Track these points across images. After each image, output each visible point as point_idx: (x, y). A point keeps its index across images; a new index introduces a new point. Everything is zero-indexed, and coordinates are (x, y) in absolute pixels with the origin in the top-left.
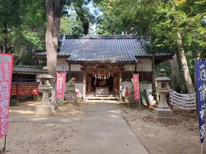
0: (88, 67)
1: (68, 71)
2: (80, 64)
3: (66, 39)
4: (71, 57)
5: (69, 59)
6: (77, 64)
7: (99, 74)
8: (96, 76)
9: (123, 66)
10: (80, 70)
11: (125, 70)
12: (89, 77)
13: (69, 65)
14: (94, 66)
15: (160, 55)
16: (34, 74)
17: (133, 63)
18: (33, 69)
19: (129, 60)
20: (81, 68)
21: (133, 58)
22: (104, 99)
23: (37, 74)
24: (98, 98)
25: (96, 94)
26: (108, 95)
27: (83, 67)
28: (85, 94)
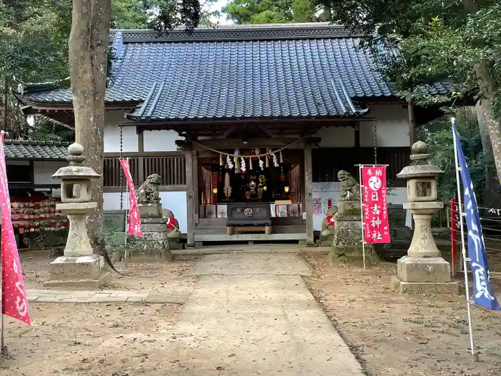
0: (200, 138)
1: (136, 150)
2: (175, 130)
3: (125, 43)
4: (144, 106)
5: (138, 113)
6: (167, 128)
9: (314, 133)
10: (174, 148)
11: (322, 144)
12: (205, 171)
13: (140, 131)
14: (219, 135)
16: (27, 163)
17: (346, 120)
19: (334, 112)
20: (178, 142)
21: (345, 103)
22: (256, 242)
23: (35, 162)
24: (235, 238)
25: (229, 225)
26: (267, 229)
27: (183, 138)
28: (193, 226)
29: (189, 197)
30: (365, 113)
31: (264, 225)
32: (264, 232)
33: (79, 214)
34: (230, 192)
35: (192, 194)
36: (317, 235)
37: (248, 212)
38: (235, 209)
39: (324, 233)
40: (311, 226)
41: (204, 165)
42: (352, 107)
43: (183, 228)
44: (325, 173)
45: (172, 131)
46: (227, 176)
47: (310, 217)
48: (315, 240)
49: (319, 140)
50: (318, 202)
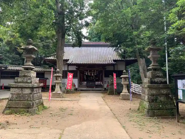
0: (81, 68)
1: (67, 70)
2: (76, 65)
4: (70, 60)
5: (68, 62)
6: (74, 65)
7: (88, 72)
8: (86, 73)
10: (75, 69)
11: (107, 70)
12: (81, 74)
13: (68, 66)
15: (130, 59)
16: (43, 72)
17: (112, 65)
18: (44, 69)
19: (109, 63)
20: (76, 68)
21: (112, 61)
22: (92, 90)
23: (45, 72)
24: (88, 89)
25: (87, 86)
26: (95, 87)
27: (77, 68)
28: (79, 86)
29: (78, 80)
30: (115, 64)
31: (94, 86)
32: (94, 88)
33: (58, 83)
34: (86, 78)
35: (79, 79)
36: (105, 89)
37: (91, 83)
38: (88, 83)
39: (107, 88)
40: (104, 87)
41: (81, 73)
42: (113, 62)
43: (77, 87)
44: (107, 76)
45: (75, 66)
46: (85, 75)
47: (104, 85)
48: (105, 90)
49: (106, 68)
50: (106, 81)
